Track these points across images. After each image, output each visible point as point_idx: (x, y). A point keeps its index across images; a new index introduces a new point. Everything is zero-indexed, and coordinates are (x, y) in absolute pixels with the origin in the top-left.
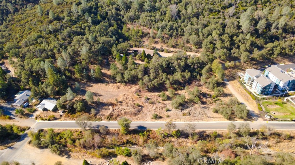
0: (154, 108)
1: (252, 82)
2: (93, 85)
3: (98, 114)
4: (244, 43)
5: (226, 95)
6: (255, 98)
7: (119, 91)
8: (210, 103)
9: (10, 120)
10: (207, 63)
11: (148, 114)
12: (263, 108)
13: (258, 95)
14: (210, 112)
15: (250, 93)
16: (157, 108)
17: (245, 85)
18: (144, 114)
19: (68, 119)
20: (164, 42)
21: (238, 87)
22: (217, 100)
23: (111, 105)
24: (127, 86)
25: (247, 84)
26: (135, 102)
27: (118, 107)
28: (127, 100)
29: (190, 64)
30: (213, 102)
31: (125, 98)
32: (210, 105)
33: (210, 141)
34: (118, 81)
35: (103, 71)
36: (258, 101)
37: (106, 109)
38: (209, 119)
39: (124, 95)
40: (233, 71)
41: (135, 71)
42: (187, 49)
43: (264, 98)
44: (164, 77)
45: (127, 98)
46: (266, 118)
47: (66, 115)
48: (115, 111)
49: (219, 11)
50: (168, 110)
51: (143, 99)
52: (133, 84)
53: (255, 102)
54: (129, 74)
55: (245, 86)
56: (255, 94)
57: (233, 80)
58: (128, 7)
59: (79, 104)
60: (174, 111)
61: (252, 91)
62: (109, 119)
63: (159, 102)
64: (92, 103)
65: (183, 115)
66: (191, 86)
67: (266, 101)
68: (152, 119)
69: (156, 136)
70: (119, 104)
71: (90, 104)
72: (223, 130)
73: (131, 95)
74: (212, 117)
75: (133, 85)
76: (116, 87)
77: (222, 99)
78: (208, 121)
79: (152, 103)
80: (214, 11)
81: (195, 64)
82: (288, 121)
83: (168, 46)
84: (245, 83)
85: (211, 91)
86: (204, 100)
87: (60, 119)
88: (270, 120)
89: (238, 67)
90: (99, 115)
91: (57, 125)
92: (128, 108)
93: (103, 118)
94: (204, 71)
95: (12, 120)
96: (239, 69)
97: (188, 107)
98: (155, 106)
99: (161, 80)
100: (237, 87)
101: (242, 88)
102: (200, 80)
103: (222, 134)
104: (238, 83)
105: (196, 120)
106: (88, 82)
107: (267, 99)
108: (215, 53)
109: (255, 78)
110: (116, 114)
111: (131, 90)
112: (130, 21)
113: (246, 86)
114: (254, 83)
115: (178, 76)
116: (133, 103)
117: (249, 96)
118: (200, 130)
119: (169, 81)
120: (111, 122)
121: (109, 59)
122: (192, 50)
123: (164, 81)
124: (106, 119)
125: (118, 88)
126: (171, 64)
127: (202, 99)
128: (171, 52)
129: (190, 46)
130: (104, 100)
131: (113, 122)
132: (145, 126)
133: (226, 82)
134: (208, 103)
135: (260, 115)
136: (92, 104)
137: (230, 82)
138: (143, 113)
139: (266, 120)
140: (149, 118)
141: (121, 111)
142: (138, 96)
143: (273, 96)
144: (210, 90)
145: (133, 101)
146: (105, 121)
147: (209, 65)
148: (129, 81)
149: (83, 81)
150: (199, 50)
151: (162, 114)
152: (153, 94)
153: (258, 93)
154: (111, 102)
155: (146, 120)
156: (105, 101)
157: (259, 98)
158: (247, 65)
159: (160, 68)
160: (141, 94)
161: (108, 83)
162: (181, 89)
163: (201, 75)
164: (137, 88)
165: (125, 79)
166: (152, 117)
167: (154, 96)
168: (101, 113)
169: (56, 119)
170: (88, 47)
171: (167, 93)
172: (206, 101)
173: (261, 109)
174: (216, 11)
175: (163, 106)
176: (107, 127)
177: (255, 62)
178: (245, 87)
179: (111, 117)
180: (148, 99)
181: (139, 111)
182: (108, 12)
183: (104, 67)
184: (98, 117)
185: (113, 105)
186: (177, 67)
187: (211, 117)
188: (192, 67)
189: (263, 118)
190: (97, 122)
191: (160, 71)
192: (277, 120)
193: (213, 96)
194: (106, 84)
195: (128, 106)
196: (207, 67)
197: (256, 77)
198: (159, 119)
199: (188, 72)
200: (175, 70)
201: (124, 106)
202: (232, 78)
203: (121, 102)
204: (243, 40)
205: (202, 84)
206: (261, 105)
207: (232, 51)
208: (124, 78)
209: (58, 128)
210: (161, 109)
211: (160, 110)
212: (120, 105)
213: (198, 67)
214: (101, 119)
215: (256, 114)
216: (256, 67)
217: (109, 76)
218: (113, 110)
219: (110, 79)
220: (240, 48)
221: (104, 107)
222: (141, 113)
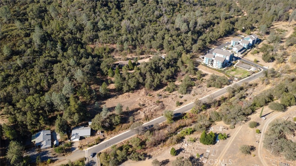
1: (212, 62)
2: (105, 102)
4: (187, 40)
5: (204, 75)
8: (201, 83)
9: (53, 163)
11: (171, 105)
13: (220, 69)
15: (215, 69)
17: (207, 66)
18: (168, 106)
19: (113, 135)
20: (131, 52)
22: (202, 80)
23: (139, 109)
24: (135, 93)
26: (153, 101)
27: (145, 109)
31: (143, 101)
34: (125, 91)
36: (223, 72)
37: (137, 114)
43: (225, 70)
45: (145, 101)
46: (236, 80)
47: (107, 133)
48: (146, 112)
49: (156, 21)
50: (181, 97)
51: (157, 97)
52: (138, 90)
53: (222, 74)
56: (218, 69)
57: (199, 65)
60: (185, 96)
62: (147, 120)
63: (169, 95)
64: (121, 115)
65: (194, 96)
66: (178, 77)
68: (177, 106)
69: (192, 115)
73: (145, 98)
74: (210, 90)
77: (204, 78)
78: (210, 93)
79: (165, 97)
80: (153, 21)
82: (246, 77)
83: (136, 55)
85: (193, 76)
87: (106, 138)
88: (239, 80)
90: (136, 121)
92: (153, 106)
93: (141, 121)
94: (179, 64)
95: (55, 162)
96: (195, 57)
97: (191, 91)
98: (170, 98)
100: (205, 69)
101: (207, 68)
102: (181, 71)
104: (203, 66)
105: (204, 96)
107: (227, 70)
110: (149, 114)
111: (140, 94)
112: (91, 42)
114: (215, 62)
117: (216, 71)
118: (212, 100)
119: (164, 78)
120: (151, 121)
122: (157, 53)
125: (129, 96)
128: (143, 58)
129: (153, 50)
131: (152, 120)
132: (178, 112)
133: (196, 68)
134: (199, 83)
135: (231, 79)
137: (198, 67)
140: (175, 107)
141: (150, 110)
142: (151, 97)
143: (228, 67)
145: (151, 101)
146: (146, 122)
147: (180, 59)
148: (135, 87)
149: (91, 102)
150: (162, 51)
151: (180, 100)
153: (220, 68)
154: (135, 108)
155: (174, 109)
157: (222, 70)
158: (197, 54)
159: (152, 70)
160: (152, 94)
161: (115, 95)
162: (175, 81)
163: (179, 67)
164: (144, 91)
165: (132, 87)
167: (161, 92)
168: (136, 119)
169: (102, 140)
172: (197, 83)
173: (229, 76)
174: (154, 21)
175: (174, 96)
176: (152, 125)
177: (200, 51)
178: (209, 67)
180: (160, 95)
181: (163, 105)
182: (64, 38)
188: (171, 63)
192: (242, 79)
193: (198, 78)
194: (114, 97)
195: (151, 105)
196: (179, 61)
197: (213, 58)
198: (182, 105)
199: (171, 68)
201: (148, 107)
202: (197, 64)
203: (143, 105)
204: (186, 37)
205: (184, 74)
206: (227, 74)
208: (130, 86)
210: (176, 98)
212: (144, 107)
214: (141, 123)
215: (229, 79)
216: (202, 54)
217: (112, 90)
218: (144, 112)
219: (115, 92)
221: (134, 114)
222: (165, 106)
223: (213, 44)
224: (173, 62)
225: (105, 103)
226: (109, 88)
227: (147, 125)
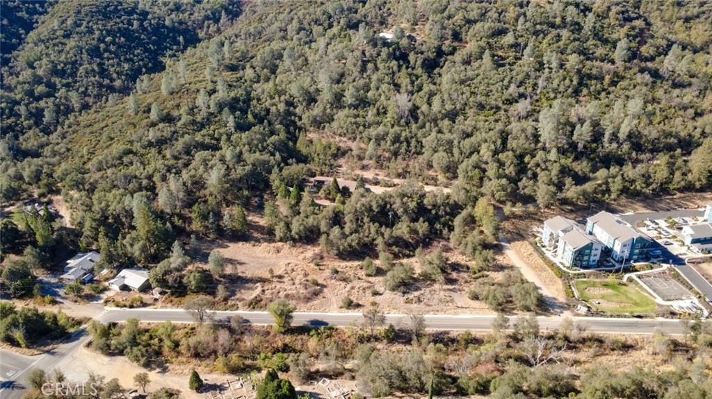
0: (347, 289)
1: (557, 244)
3: (233, 298)
4: (546, 169)
5: (501, 268)
6: (562, 274)
7: (279, 257)
8: (466, 282)
9: (53, 305)
10: (466, 205)
11: (334, 299)
12: (575, 293)
13: (568, 268)
14: (463, 299)
15: (552, 265)
16: (353, 288)
17: (543, 249)
18: (324, 299)
19: (169, 305)
20: (381, 167)
21: (528, 253)
22: (480, 277)
23: (260, 281)
24: (295, 249)
25: (547, 248)
26: (309, 278)
27: (273, 285)
28: (294, 273)
29: (430, 207)
30: (472, 280)
31: (289, 268)
32: (466, 285)
33: (456, 350)
34: (278, 238)
35: (250, 218)
36: (568, 279)
37: (249, 289)
38: (460, 310)
39: (289, 264)
40: (521, 224)
41: (314, 219)
42: (427, 181)
43: (579, 274)
44: (373, 230)
45: (293, 270)
46: (579, 312)
47: (166, 299)
48: (266, 292)
49: (498, 108)
50: (376, 293)
51: (327, 273)
52: (308, 245)
53: (560, 281)
54: (300, 222)
55: (543, 252)
56: (561, 267)
57: (519, 241)
58: (311, 100)
59: (195, 276)
60: (388, 295)
61: (557, 261)
62: (251, 307)
63: (359, 279)
64: (221, 277)
65: (406, 303)
66: (429, 250)
67: (585, 280)
68: (341, 308)
69: (344, 338)
70: (275, 280)
71: (216, 279)
72: (486, 332)
73: (303, 264)
74: (466, 308)
75: (309, 247)
76: (272, 250)
77: (493, 275)
78: (456, 314)
79: (344, 280)
80: (488, 107)
81: (440, 207)
82: (625, 316)
83: (388, 175)
84: (544, 247)
85: (470, 260)
86: (454, 275)
87: (154, 305)
88: (586, 316)
89: (534, 216)
90: (233, 300)
91: (146, 315)
92: (294, 287)
93: (240, 304)
94: (458, 221)
95: (57, 305)
96: (535, 219)
97: (417, 289)
98: (349, 286)
99: (368, 237)
100: (525, 254)
101: (536, 255)
102: (449, 239)
103: (482, 337)
104: (530, 247)
105: (432, 312)
106: (217, 238)
107: (587, 276)
108: (484, 187)
109: (561, 234)
110: (267, 298)
111: (304, 255)
112: (314, 127)
113: (545, 251)
114: (561, 245)
115: (402, 229)
116: (305, 279)
117: (550, 271)
118: (438, 329)
119: (384, 238)
120: (255, 312)
121: (265, 197)
122: (438, 182)
123: (374, 240)
124: (247, 307)
125: (278, 252)
126: (388, 206)
127: (450, 274)
128: (395, 185)
129: (434, 174)
130: (247, 272)
131: (260, 312)
132: (325, 320)
133: (503, 244)
134: (461, 281)
135: (567, 304)
136: (222, 279)
137: (513, 243)
138: (324, 297)
139: (578, 315)
140: (335, 307)
141: (279, 292)
142: (317, 267)
143: (600, 271)
144: (467, 259)
145: (306, 275)
146: (244, 310)
147: (469, 208)
148: (300, 237)
149: (208, 237)
150: (452, 182)
151: (363, 299)
152: (349, 264)
154: (260, 276)
155: (327, 310)
156: (249, 274)
157: (569, 273)
158: (552, 212)
159: (366, 214)
160: (324, 263)
161: (258, 240)
162: (409, 256)
163: (451, 229)
164: (316, 251)
165: (293, 233)
166: (341, 304)
167: (351, 267)
168: (238, 296)
169: (144, 305)
170: (222, 172)
171: (378, 263)
172: (457, 278)
173: (571, 295)
174: (492, 108)
175: (366, 285)
176: (247, 321)
177: (569, 208)
178: (542, 255)
179: (256, 303)
180: (337, 272)
181: (316, 294)
182: (270, 109)
183: (253, 212)
184: (230, 303)
185: (263, 281)
186: (400, 212)
187: (464, 306)
188: (434, 212)
189: (572, 311)
190: (227, 312)
191: (366, 220)
192: (602, 316)
193: (474, 269)
194: (253, 242)
195: (294, 284)
196: (464, 213)
197: (563, 231)
198: (354, 309)
199: (424, 222)
200: (397, 218)
201: (286, 283)
202: (519, 236)
203: (280, 277)
204: (545, 162)
205: (452, 247)
206: (573, 288)
207: (520, 184)
208: (291, 231)
209: (148, 322)
210: (361, 291)
211: (358, 292)
212: (277, 281)
213: (447, 214)
214: (235, 308)
215: (562, 303)
217: (260, 229)
218: (263, 291)
219: (262, 234)
220: (538, 178)
221: (247, 285)
222: (320, 297)
223: (642, 201)
224: (445, 211)
225: (227, 247)
226: (257, 222)
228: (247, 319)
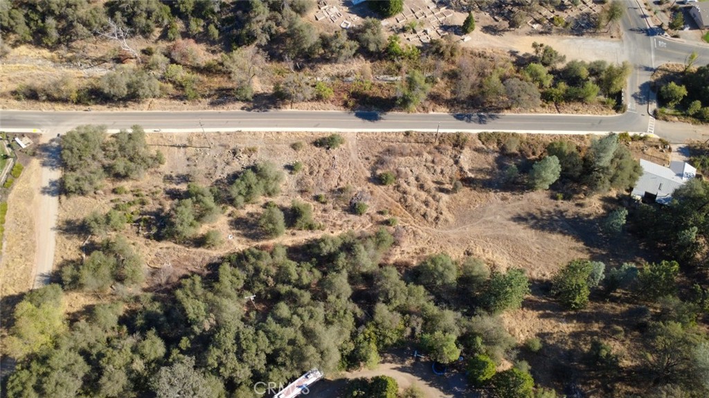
0: (336, 175)
11: (354, 156)
14: (174, 163)
16: (328, 172)
18: (367, 156)
27: (446, 175)
28: (423, 199)
37: (480, 171)
39: (437, 219)
45: (426, 204)
48: (452, 162)
50: (291, 168)
51: (371, 208)
60: (276, 165)
63: (317, 198)
65: (253, 149)
70: (447, 186)
74: (174, 146)
90: (494, 151)
92: (415, 172)
93: (480, 144)
116: (403, 189)
120: (454, 131)
124: (468, 139)
130: (499, 201)
131: (448, 131)
134: (161, 195)
135: (34, 153)
138: (367, 159)
140: (350, 142)
142: (389, 217)
145: (403, 198)
146: (470, 134)
151: (312, 154)
155: (359, 136)
156: (495, 197)
166: (342, 147)
167: (334, 225)
176: (458, 117)
181: (380, 162)
184: (494, 145)
185: (465, 182)
187: (176, 148)
190: (490, 131)
198: (324, 139)
206: (3, 181)
210: (316, 168)
211: (320, 166)
212: (443, 184)
214: (483, 138)
218: (456, 162)
221: (488, 177)
222: (373, 159)
227: (473, 124)
228: (459, 121)
